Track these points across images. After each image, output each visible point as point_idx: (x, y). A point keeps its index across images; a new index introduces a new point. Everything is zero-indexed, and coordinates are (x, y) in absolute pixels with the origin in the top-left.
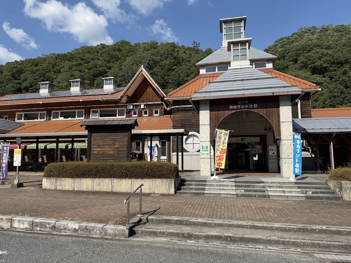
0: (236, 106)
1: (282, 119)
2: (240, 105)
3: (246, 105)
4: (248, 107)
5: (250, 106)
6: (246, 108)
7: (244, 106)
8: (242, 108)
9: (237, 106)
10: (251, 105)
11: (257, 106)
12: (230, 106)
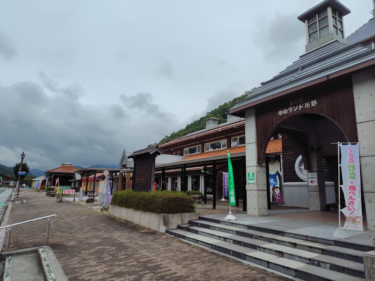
0: (286, 110)
1: (359, 119)
2: (292, 108)
3: (300, 105)
4: (302, 107)
5: (305, 106)
6: (300, 109)
7: (297, 107)
8: (294, 110)
9: (288, 109)
10: (307, 103)
11: (316, 103)
12: (279, 111)
